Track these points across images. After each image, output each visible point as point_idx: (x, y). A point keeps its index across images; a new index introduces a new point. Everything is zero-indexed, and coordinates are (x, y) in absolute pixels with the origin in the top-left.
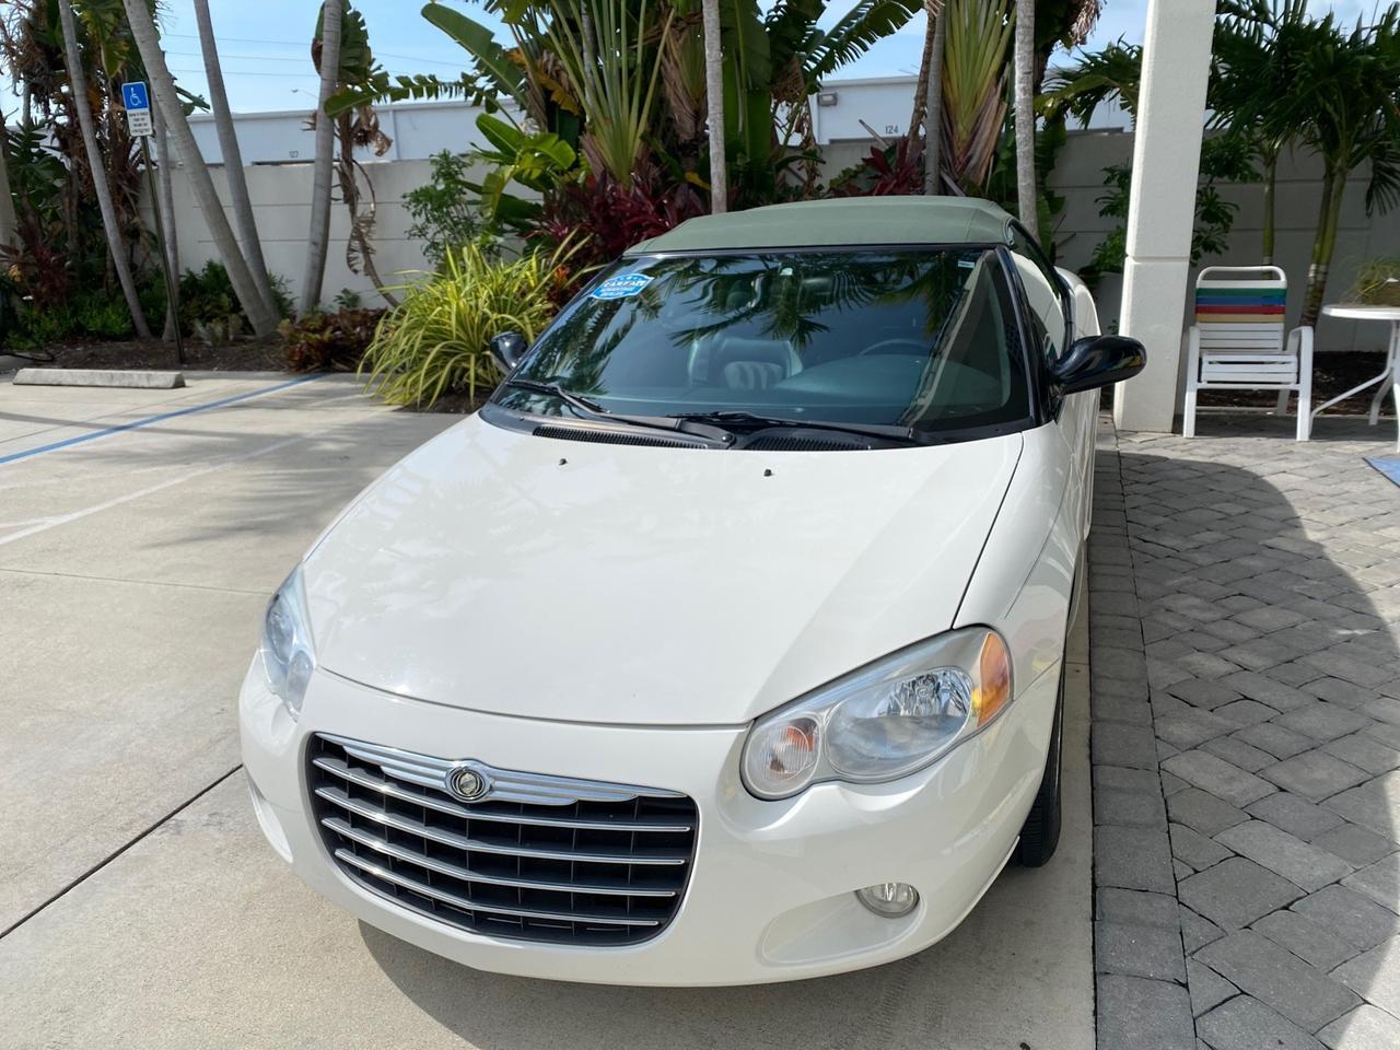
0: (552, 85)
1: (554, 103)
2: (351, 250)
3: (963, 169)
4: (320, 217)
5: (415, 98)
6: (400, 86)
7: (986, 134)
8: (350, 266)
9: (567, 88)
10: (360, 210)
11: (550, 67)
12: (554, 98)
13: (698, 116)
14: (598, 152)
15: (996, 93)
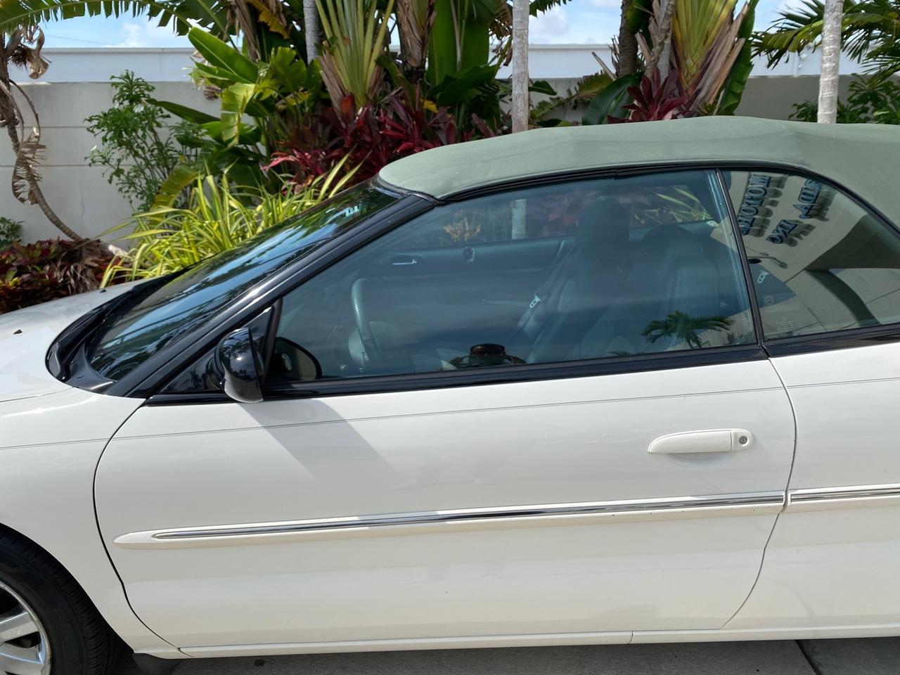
0: (260, 6)
1: (265, 25)
2: (16, 177)
3: (691, 102)
5: (91, 15)
7: (717, 69)
8: (17, 195)
9: (275, 10)
10: (22, 134)
12: (262, 18)
13: (423, 43)
14: (335, 75)
15: (730, 30)
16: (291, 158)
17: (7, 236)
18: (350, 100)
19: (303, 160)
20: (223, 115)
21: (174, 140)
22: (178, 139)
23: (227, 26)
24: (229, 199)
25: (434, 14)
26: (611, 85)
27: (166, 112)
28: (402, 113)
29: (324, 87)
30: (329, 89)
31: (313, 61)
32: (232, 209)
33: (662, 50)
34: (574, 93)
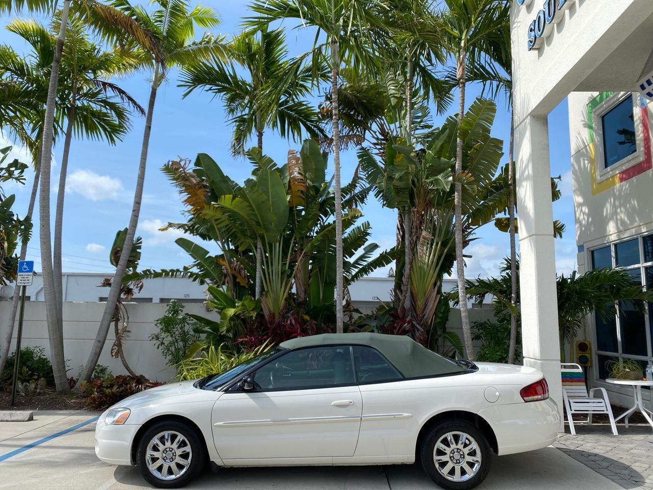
0: (237, 275)
1: (239, 283)
2: (114, 345)
3: (421, 320)
4: (104, 328)
6: (161, 272)
7: (431, 306)
8: (112, 353)
9: (243, 277)
10: (120, 325)
11: (237, 268)
12: (238, 280)
13: (305, 291)
14: (267, 305)
15: (434, 291)
16: (246, 339)
17: (98, 374)
18: (273, 316)
19: (251, 340)
20: (220, 322)
21: (191, 330)
22: (193, 330)
23: (222, 282)
24: (221, 355)
25: (311, 279)
26: (385, 312)
27: (191, 318)
28: (293, 322)
29: (262, 310)
30: (264, 311)
31: (258, 299)
32: (222, 359)
33: (405, 298)
34: (375, 313)
